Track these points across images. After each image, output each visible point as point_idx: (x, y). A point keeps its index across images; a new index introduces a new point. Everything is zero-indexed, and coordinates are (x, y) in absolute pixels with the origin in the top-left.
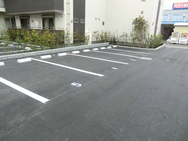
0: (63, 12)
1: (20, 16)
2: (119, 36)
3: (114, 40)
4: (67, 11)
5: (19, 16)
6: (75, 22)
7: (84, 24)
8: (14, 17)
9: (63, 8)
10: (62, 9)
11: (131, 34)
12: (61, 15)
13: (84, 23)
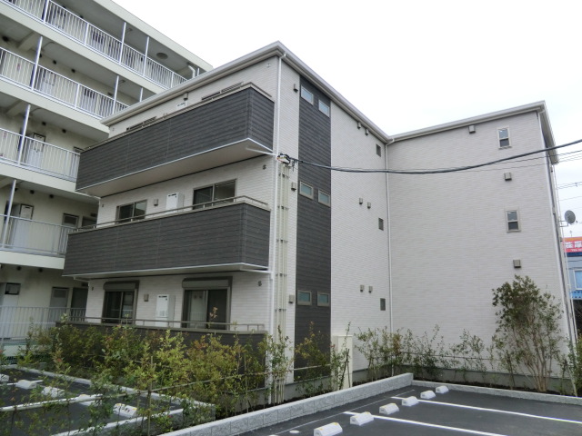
0: (265, 269)
1: (107, 280)
2: (446, 349)
3: (430, 362)
4: (277, 265)
5: (103, 282)
6: (299, 303)
7: (328, 309)
8: (86, 285)
9: (267, 256)
10: (263, 258)
11: (493, 338)
12: (257, 279)
13: (326, 305)
